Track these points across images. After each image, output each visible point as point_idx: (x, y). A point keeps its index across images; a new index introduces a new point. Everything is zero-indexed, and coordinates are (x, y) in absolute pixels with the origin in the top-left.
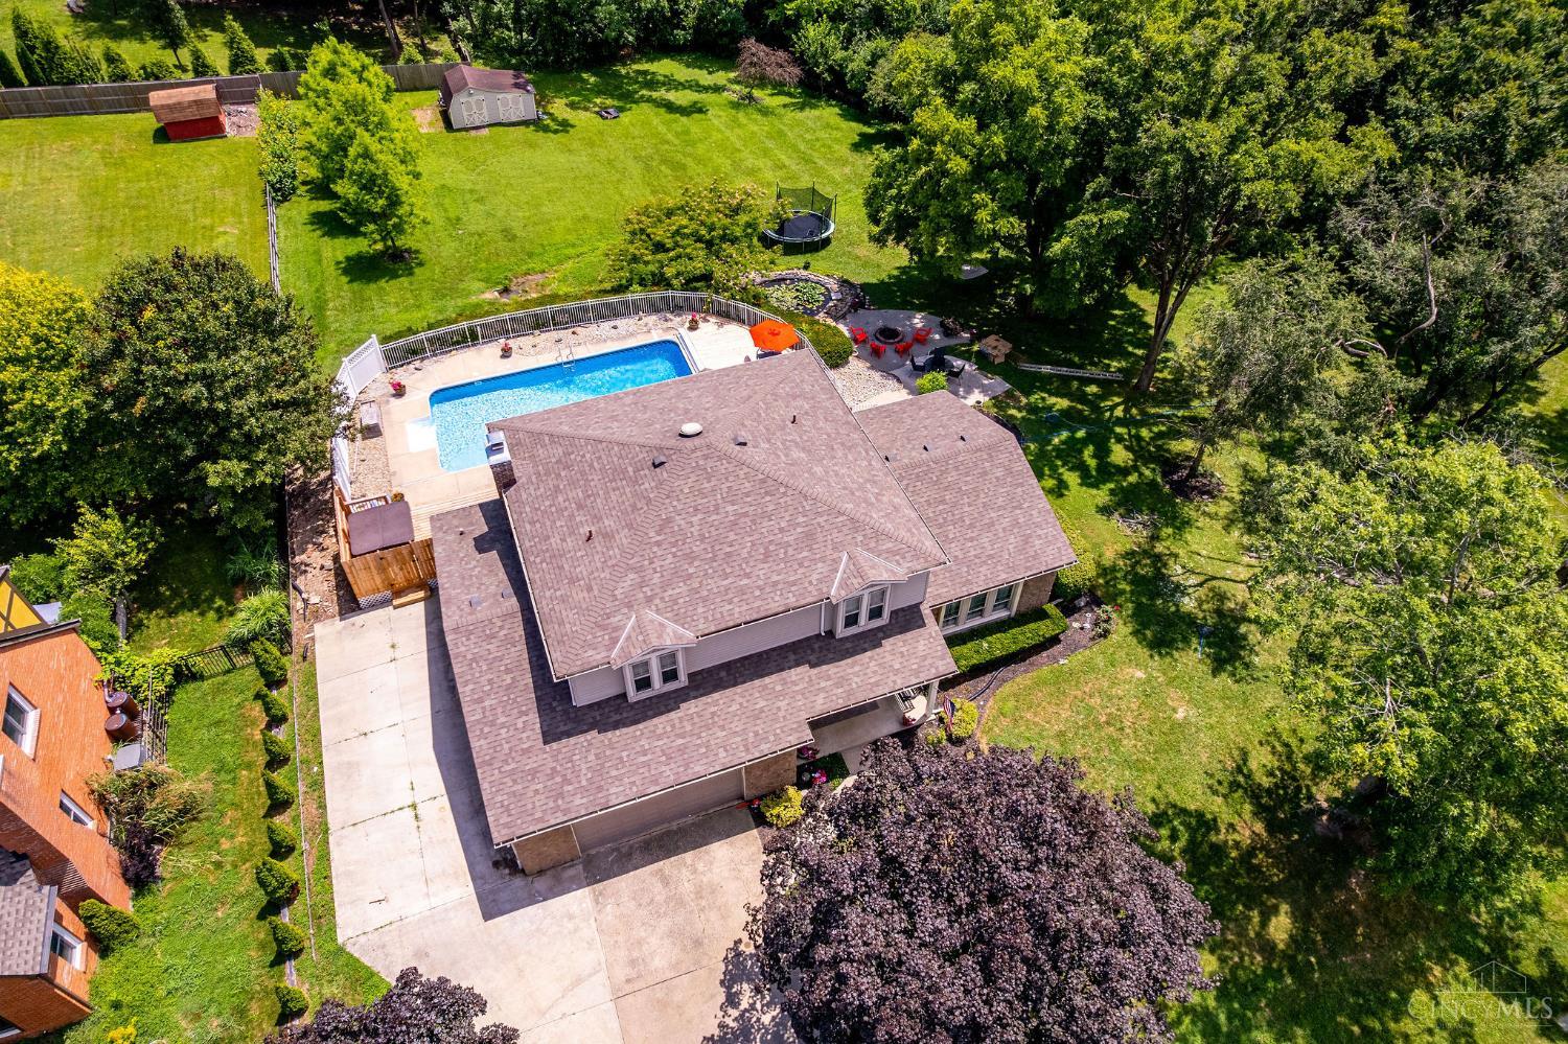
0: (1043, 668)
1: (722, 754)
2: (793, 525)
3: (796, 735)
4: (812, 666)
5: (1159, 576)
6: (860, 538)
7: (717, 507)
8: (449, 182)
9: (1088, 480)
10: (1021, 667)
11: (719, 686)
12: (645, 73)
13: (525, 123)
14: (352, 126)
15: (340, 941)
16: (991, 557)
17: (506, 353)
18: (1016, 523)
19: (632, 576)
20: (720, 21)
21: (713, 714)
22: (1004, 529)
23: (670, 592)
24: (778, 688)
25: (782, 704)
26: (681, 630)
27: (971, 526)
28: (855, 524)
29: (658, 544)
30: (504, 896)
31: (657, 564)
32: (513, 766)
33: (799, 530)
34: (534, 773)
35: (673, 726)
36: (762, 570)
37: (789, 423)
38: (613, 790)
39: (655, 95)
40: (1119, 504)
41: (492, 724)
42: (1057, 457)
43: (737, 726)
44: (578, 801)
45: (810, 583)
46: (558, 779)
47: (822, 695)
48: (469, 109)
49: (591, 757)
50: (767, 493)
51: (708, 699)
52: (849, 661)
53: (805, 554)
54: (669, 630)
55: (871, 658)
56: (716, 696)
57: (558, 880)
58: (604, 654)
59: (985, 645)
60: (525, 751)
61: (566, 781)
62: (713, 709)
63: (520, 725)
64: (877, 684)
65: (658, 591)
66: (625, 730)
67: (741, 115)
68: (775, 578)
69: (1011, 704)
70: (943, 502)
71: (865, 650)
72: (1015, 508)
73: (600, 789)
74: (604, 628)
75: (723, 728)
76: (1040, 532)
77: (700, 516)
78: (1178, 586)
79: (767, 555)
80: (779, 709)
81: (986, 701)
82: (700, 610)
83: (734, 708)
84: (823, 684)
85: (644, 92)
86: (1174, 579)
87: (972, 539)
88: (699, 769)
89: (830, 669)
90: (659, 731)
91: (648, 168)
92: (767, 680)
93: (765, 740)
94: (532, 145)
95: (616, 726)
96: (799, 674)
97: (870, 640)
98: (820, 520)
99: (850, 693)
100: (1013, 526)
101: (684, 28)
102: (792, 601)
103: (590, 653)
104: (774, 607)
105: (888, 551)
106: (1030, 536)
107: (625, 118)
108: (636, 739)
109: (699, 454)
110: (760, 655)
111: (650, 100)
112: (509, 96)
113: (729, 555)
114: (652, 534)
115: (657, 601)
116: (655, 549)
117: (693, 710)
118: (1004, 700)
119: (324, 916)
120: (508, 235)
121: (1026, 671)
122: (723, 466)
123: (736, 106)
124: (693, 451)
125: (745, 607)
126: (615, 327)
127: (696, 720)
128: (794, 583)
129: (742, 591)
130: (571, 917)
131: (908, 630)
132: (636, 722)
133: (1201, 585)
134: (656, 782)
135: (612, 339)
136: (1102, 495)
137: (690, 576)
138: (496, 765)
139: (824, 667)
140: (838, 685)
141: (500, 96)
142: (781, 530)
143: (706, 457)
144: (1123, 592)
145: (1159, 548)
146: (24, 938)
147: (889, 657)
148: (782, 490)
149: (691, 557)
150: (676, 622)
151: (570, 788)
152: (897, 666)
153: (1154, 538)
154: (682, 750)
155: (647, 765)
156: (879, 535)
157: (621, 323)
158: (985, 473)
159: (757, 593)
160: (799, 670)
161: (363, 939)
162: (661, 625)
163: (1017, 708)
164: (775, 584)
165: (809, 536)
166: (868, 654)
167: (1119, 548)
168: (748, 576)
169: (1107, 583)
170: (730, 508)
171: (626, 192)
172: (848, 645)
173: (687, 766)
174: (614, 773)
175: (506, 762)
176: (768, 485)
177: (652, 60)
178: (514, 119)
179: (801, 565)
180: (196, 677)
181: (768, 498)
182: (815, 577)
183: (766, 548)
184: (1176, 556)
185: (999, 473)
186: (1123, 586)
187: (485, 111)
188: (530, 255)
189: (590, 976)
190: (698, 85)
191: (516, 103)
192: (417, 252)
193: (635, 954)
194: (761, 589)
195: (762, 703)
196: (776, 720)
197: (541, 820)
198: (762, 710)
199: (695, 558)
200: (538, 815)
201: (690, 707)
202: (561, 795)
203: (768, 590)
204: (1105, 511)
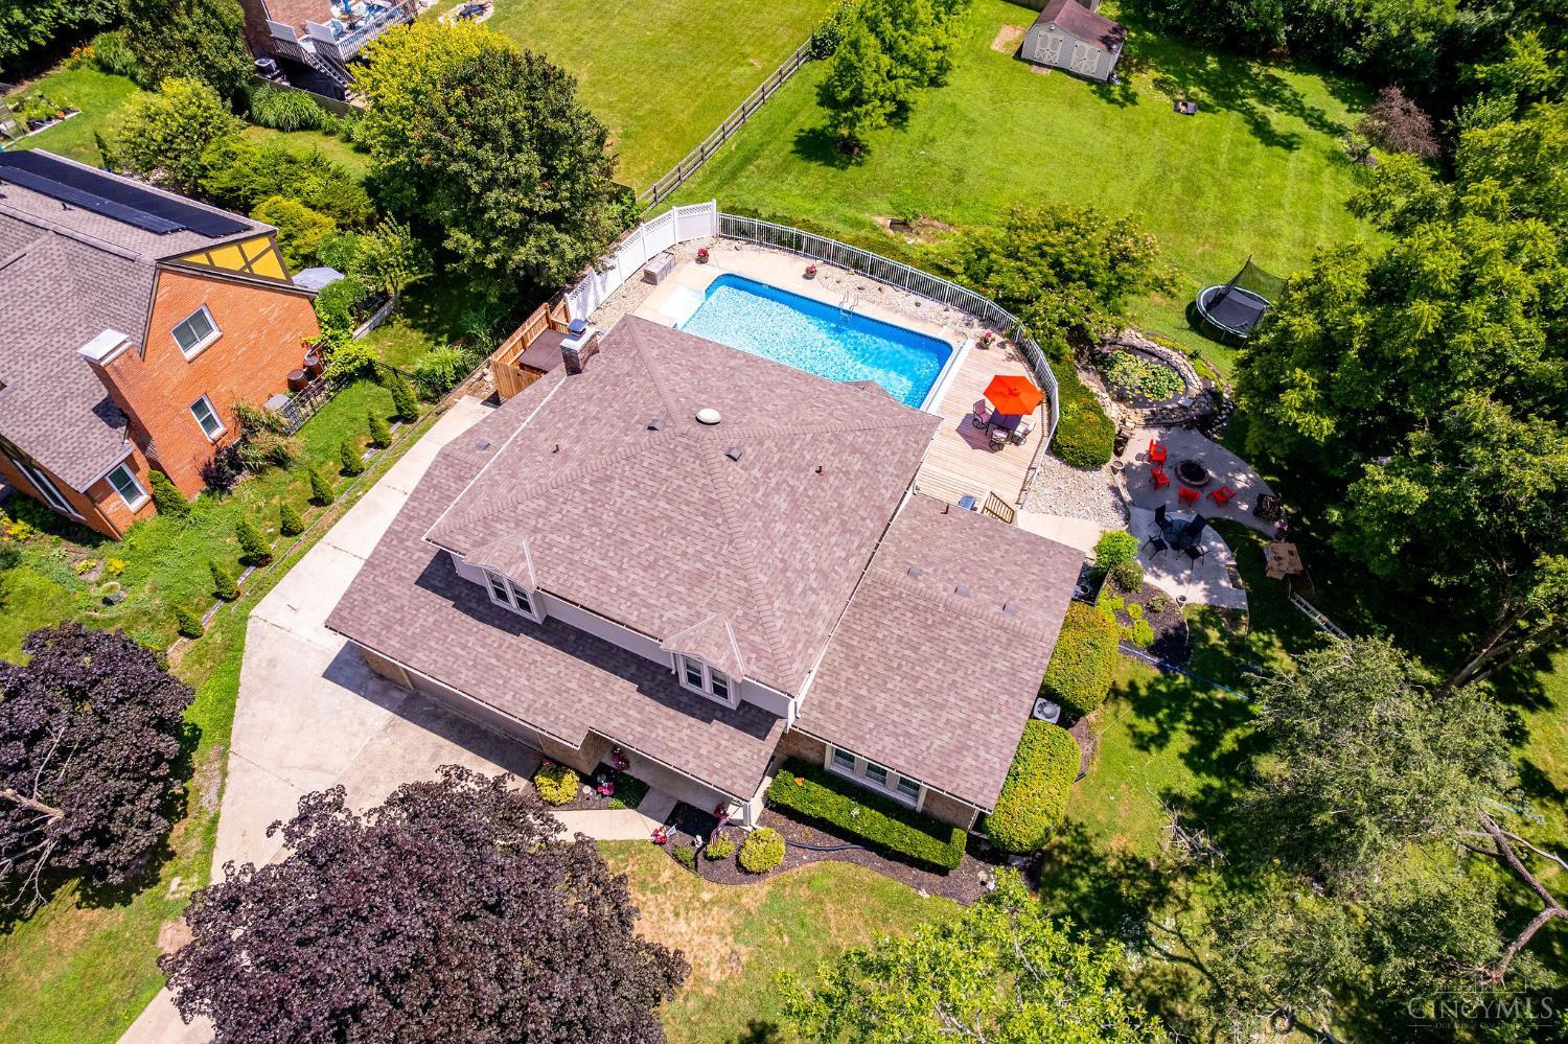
0: (894, 882)
1: (509, 697)
2: (698, 556)
3: (571, 732)
4: (639, 690)
5: (1139, 912)
6: (740, 613)
7: (654, 495)
8: (962, 104)
9: (1196, 760)
10: (879, 861)
11: (560, 644)
12: (1275, 80)
13: (1090, 80)
14: (882, 14)
15: (252, 613)
16: (907, 735)
17: (810, 274)
18: (966, 726)
19: (542, 502)
20: (1402, 55)
21: (535, 662)
22: (948, 721)
23: (554, 537)
24: (597, 684)
25: (587, 699)
26: (531, 573)
27: (919, 693)
28: (747, 598)
29: (583, 492)
30: (347, 671)
31: (568, 507)
32: (384, 581)
33: (698, 565)
34: (391, 597)
35: (501, 646)
36: (635, 574)
37: (813, 470)
38: (420, 655)
39: (1260, 108)
40: (1195, 806)
41: (402, 541)
42: (1195, 711)
43: (540, 686)
44: (393, 642)
45: (661, 616)
46: (398, 616)
47: (622, 720)
48: (1044, 44)
49: (431, 620)
50: (705, 515)
51: (542, 646)
52: (672, 712)
53: (681, 589)
54: (522, 566)
55: (690, 726)
56: (551, 649)
57: (385, 691)
58: (468, 546)
59: (856, 812)
60: (401, 578)
61: (401, 622)
62: (538, 658)
63: (415, 557)
64: (672, 751)
65: (547, 528)
66: (470, 619)
67: (1328, 173)
68: (639, 590)
69: (830, 882)
70: (915, 649)
71: (693, 715)
72: (982, 711)
73: (414, 647)
74: (487, 526)
75: (529, 678)
76: (982, 753)
77: (634, 493)
78: (1147, 936)
79: (652, 566)
80: (580, 700)
81: (811, 861)
82: (561, 569)
83: (552, 670)
84: (631, 712)
85: (1252, 102)
86: (1151, 927)
87: (906, 705)
88: (483, 692)
89: (650, 705)
90: (489, 641)
91: (1161, 179)
92: (597, 671)
93: (546, 714)
94: (1073, 104)
95: (468, 611)
96: (624, 688)
97: (705, 711)
98: (723, 570)
99: (643, 738)
100: (962, 726)
101: (1358, 48)
102: (632, 619)
103: (461, 537)
104: (614, 613)
105: (751, 643)
106: (969, 748)
107: (1201, 118)
108: (469, 632)
109: (685, 440)
110: (611, 646)
111: (1249, 113)
112: (1088, 47)
113: (624, 542)
114: (586, 480)
115: (539, 536)
116: (577, 494)
117: (525, 646)
118: (827, 873)
119: (261, 590)
120: (958, 177)
121: (880, 870)
122: (692, 465)
123: (1335, 157)
124: (682, 435)
125: (593, 594)
126: (918, 305)
127: (519, 655)
128: (649, 606)
129: (605, 579)
130: (362, 723)
131: (745, 731)
132: (481, 619)
133: (1172, 958)
134: (449, 675)
135: (905, 314)
136: (1190, 784)
137: (580, 536)
138: (377, 572)
139: (647, 699)
140: (642, 724)
141: (1079, 43)
142: (684, 554)
143: (687, 447)
144: (1072, 888)
145: (1180, 885)
146: (90, 464)
147: (705, 738)
148: (719, 521)
149: (595, 521)
150: (535, 563)
151: (399, 628)
152: (703, 751)
153: (1190, 872)
154: (489, 668)
155: (457, 657)
156: (758, 623)
157: (928, 304)
158: (986, 655)
159: (613, 590)
160: (628, 684)
161: (261, 623)
162: (523, 557)
163: (828, 890)
164: (634, 594)
165: (701, 578)
166: (692, 720)
167: (1135, 849)
168: (620, 570)
169: (1069, 866)
170: (662, 504)
171: (1110, 190)
172: (685, 699)
173: (478, 684)
174: (433, 644)
175: (383, 575)
176: (711, 507)
177: (1299, 70)
178: (1082, 71)
179: (668, 596)
180: (378, 380)
181: (701, 519)
182: (669, 614)
183: (656, 560)
184: (1187, 908)
185: (1001, 665)
186: (1084, 885)
187: (1058, 52)
188: (957, 203)
189: (326, 771)
190: (1319, 118)
191: (1092, 57)
192: (869, 152)
193: (363, 786)
194: (620, 589)
195: (573, 685)
196: (568, 707)
197: (363, 634)
198: (568, 690)
199: (597, 524)
200: (364, 629)
201: (526, 642)
202: (388, 628)
203: (623, 594)
204: (1172, 800)
